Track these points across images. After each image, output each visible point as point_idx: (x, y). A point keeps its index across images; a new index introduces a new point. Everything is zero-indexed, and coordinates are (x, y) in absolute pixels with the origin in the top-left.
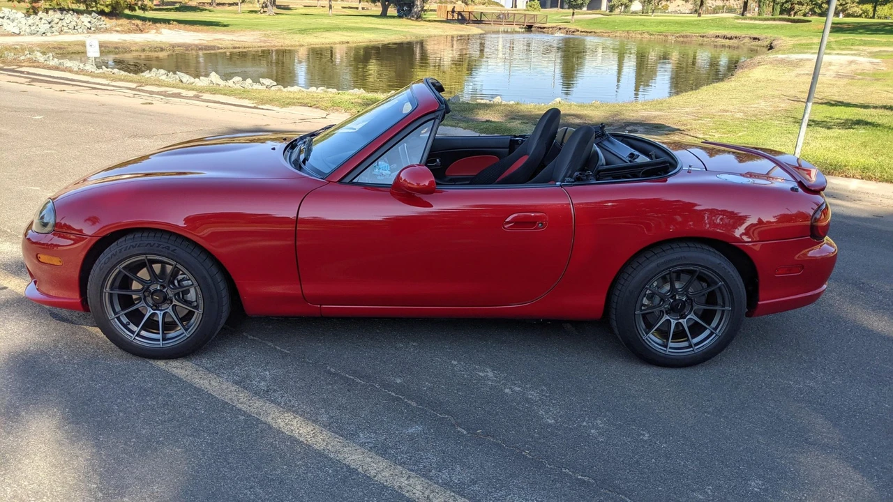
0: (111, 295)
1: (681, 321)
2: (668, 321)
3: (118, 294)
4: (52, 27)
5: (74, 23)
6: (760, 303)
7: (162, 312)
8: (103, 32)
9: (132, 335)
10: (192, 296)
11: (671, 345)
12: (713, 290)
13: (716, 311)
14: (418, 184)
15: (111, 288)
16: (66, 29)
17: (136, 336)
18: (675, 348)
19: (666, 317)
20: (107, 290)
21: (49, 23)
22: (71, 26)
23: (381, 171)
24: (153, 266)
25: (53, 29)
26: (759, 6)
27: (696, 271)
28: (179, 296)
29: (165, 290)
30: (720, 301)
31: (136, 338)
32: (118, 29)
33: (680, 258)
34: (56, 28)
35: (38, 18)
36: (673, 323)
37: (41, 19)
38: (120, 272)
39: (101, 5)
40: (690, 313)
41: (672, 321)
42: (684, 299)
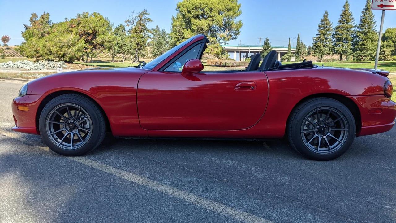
0: (50, 124)
1: (324, 137)
2: (317, 137)
3: (53, 123)
4: (44, 67)
5: (53, 65)
6: (362, 127)
7: (73, 133)
8: (65, 69)
9: (58, 144)
10: (88, 125)
11: (319, 149)
12: (339, 120)
13: (341, 131)
14: (194, 66)
15: (50, 120)
16: (50, 68)
17: (60, 144)
18: (321, 151)
19: (316, 135)
20: (48, 121)
21: (43, 65)
22: (52, 66)
23: (177, 66)
24: (71, 111)
25: (45, 68)
26: (347, 58)
27: (329, 110)
28: (82, 125)
29: (75, 122)
30: (342, 126)
31: (60, 145)
32: (72, 67)
33: (321, 104)
34: (46, 67)
35: (39, 63)
36: (320, 138)
37: (40, 64)
38: (55, 112)
39: (65, 58)
40: (328, 133)
41: (319, 137)
42: (325, 126)
